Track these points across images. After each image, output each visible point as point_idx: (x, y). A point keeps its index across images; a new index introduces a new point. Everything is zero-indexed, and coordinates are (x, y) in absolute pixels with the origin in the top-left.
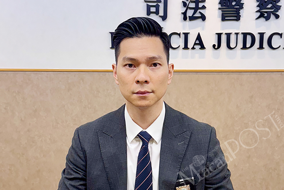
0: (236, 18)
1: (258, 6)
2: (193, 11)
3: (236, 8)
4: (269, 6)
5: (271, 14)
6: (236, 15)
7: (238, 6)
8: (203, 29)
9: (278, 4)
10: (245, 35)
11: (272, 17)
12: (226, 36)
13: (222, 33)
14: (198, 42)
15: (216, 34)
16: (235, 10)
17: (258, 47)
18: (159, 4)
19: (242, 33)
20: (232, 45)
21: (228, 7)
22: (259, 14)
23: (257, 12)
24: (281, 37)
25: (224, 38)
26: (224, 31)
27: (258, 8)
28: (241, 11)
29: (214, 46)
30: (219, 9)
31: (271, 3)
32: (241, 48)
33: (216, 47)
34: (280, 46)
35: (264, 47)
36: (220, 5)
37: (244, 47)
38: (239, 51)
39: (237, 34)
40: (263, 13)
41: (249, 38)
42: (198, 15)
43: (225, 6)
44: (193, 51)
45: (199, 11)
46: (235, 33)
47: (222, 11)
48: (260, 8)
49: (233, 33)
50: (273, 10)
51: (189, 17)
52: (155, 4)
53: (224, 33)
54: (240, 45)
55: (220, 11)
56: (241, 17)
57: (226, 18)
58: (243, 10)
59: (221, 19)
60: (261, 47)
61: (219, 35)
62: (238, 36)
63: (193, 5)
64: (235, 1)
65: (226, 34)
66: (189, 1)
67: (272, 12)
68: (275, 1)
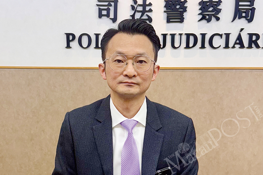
0: (180, 20)
1: (200, 9)
2: (140, 14)
3: (181, 11)
4: (211, 9)
6: (180, 17)
7: (182, 9)
9: (219, 7)
10: (188, 35)
11: (213, 19)
12: (171, 36)
13: (167, 34)
15: (162, 34)
16: (179, 13)
17: (200, 47)
18: (110, 7)
19: (185, 34)
20: (177, 45)
21: (173, 10)
22: (201, 16)
23: (199, 14)
24: (221, 38)
25: (169, 39)
26: (169, 32)
27: (200, 11)
28: (185, 14)
30: (165, 12)
31: (212, 7)
32: (185, 48)
34: (220, 46)
35: (205, 46)
36: (165, 8)
37: (188, 47)
38: (182, 50)
40: (205, 15)
41: (192, 39)
42: (145, 17)
43: (170, 9)
45: (146, 14)
46: (179, 34)
47: (167, 14)
48: (202, 11)
49: (178, 34)
50: (214, 13)
52: (106, 8)
53: (169, 34)
54: (184, 44)
55: (166, 14)
56: (184, 19)
57: (171, 20)
58: (187, 12)
59: (166, 21)
60: (203, 47)
61: (165, 36)
62: (182, 36)
63: (140, 9)
64: (179, 4)
65: (171, 34)
66: (137, 4)
67: (213, 15)
68: (216, 5)
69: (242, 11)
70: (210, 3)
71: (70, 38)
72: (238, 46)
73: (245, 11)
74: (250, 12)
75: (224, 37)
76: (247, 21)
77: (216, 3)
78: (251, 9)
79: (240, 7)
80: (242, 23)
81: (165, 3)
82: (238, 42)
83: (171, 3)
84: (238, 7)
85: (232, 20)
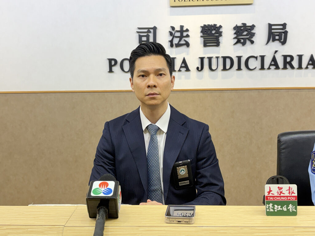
0: (216, 44)
1: (235, 33)
2: (178, 39)
3: (216, 36)
4: (245, 33)
5: (247, 40)
6: (216, 41)
7: (217, 33)
8: (188, 54)
9: (253, 31)
10: (225, 58)
11: (248, 42)
12: (208, 59)
13: (204, 57)
14: (183, 65)
15: (200, 58)
16: (215, 37)
17: (237, 68)
18: (149, 34)
19: (222, 57)
20: (214, 67)
21: (209, 34)
22: (236, 40)
23: (234, 38)
24: (257, 60)
25: (206, 62)
26: (206, 56)
27: (235, 36)
28: (220, 38)
29: (198, 68)
30: (201, 37)
31: (246, 31)
32: (222, 70)
33: (200, 69)
34: (256, 68)
35: (242, 68)
36: (202, 34)
37: (224, 69)
38: (220, 72)
39: (217, 58)
40: (240, 39)
41: (228, 61)
42: (182, 42)
43: (206, 34)
44: (180, 73)
45: (184, 39)
47: (204, 39)
48: (237, 35)
49: (214, 57)
50: (248, 37)
51: (176, 44)
52: (146, 34)
54: (221, 67)
55: (202, 39)
56: (220, 43)
57: (207, 45)
58: (222, 37)
59: (202, 45)
60: (239, 68)
61: (202, 59)
62: (219, 59)
63: (178, 34)
64: (215, 30)
65: (208, 58)
66: (175, 30)
67: (247, 38)
68: (250, 29)
69: (276, 34)
70: (245, 27)
71: (112, 63)
72: (274, 67)
73: (278, 34)
74: (282, 35)
75: (259, 59)
76: (280, 44)
77: (250, 28)
78: (284, 32)
79: (273, 31)
80: (275, 45)
81: (201, 29)
82: (273, 63)
83: (207, 28)
84: (271, 31)
85: (266, 42)
